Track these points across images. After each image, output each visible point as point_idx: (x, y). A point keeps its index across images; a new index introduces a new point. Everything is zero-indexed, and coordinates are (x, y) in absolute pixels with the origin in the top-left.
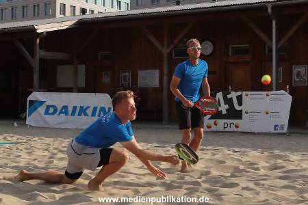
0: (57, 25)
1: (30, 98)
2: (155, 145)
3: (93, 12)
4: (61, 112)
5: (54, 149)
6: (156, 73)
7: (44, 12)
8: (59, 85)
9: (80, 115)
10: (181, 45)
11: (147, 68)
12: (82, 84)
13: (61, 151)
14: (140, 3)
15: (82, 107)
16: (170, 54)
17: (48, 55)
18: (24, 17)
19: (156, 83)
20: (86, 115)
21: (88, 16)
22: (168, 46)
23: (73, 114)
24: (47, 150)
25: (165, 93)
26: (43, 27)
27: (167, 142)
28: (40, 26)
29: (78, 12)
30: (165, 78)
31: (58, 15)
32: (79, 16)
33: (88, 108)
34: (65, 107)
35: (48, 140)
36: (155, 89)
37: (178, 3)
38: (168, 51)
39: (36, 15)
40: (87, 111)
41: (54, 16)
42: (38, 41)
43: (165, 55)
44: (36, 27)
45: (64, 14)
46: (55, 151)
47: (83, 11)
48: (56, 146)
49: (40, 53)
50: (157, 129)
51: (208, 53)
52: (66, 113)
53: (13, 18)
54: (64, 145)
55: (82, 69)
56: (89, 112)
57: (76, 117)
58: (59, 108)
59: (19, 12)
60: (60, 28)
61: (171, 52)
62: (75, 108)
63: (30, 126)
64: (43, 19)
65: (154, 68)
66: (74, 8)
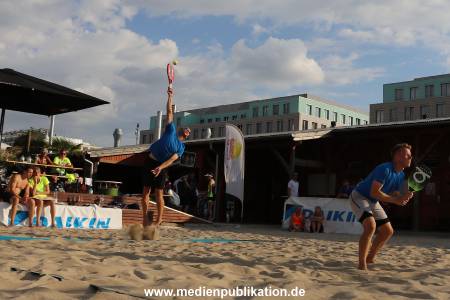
1: (288, 202)
9: (335, 219)
15: (337, 213)
17: (303, 163)
20: (341, 220)
26: (298, 137)
33: (343, 213)
40: (342, 217)
42: (294, 148)
44: (292, 136)
47: (333, 124)
56: (344, 217)
57: (331, 221)
60: (316, 138)
62: (330, 213)
66: (315, 125)
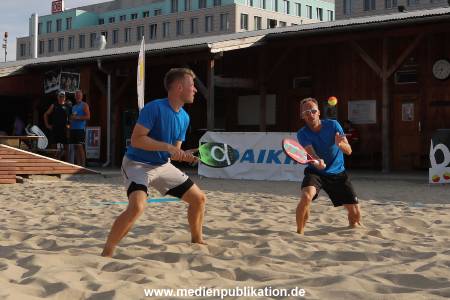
0: (238, 42)
1: (204, 139)
2: (373, 201)
3: (284, 24)
4: (244, 158)
5: (236, 207)
6: (373, 105)
7: (219, 26)
8: (241, 122)
9: (269, 161)
10: (406, 66)
11: (360, 98)
12: (272, 120)
13: (245, 211)
14: (348, 11)
15: (271, 152)
16: (391, 79)
17: (226, 82)
18: (193, 32)
19: (373, 118)
20: (278, 162)
21: (278, 29)
22: (388, 68)
23: (260, 160)
24: (226, 209)
25: (385, 132)
26: (219, 46)
27: (388, 199)
28: (215, 45)
29: (264, 24)
30: (385, 111)
31: (238, 29)
32: (266, 30)
33: (280, 152)
34: (250, 152)
35: (227, 196)
36: (371, 127)
37: (401, 9)
38: (389, 74)
39: (209, 30)
40: (279, 157)
41: (232, 30)
42: (212, 64)
43: (385, 81)
44: (210, 46)
45: (246, 28)
46: (237, 210)
47: (272, 23)
48: (238, 203)
49: (215, 80)
50: (375, 180)
51: (444, 77)
52: (251, 159)
53: (179, 34)
54: (248, 202)
55: (272, 99)
56: (282, 158)
57: (265, 164)
58: (241, 152)
59: (186, 26)
60: (242, 47)
61: (393, 75)
62: (263, 152)
63: (204, 177)
64: (219, 34)
65: (369, 98)
66: (259, 19)
